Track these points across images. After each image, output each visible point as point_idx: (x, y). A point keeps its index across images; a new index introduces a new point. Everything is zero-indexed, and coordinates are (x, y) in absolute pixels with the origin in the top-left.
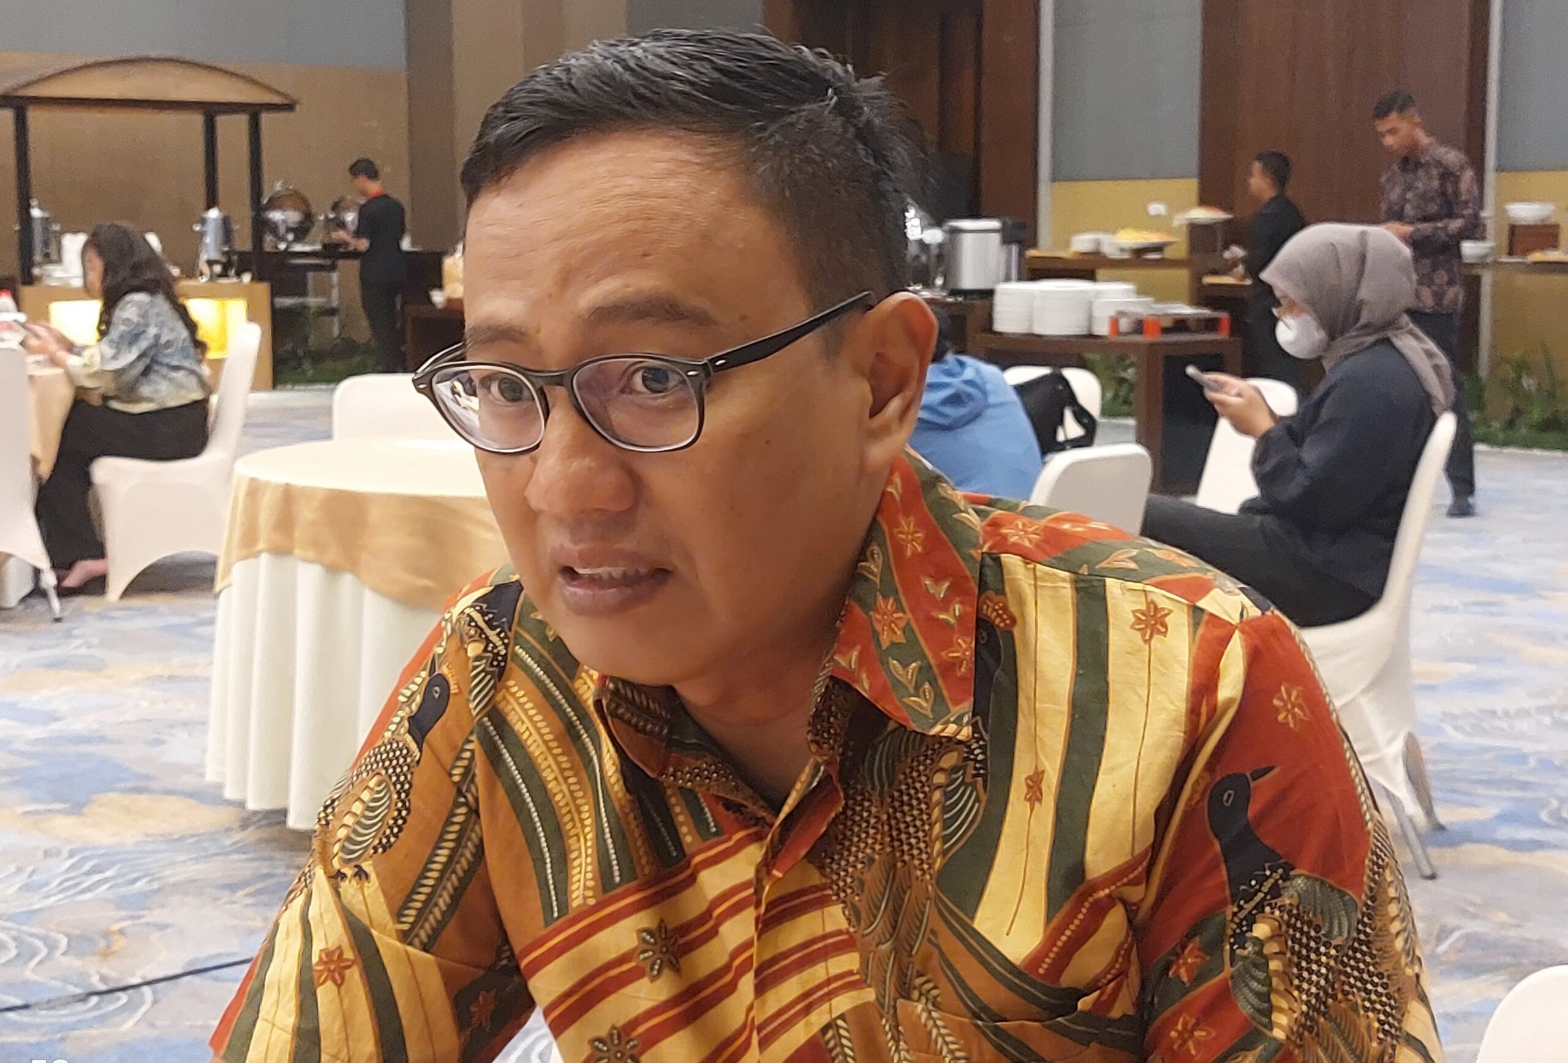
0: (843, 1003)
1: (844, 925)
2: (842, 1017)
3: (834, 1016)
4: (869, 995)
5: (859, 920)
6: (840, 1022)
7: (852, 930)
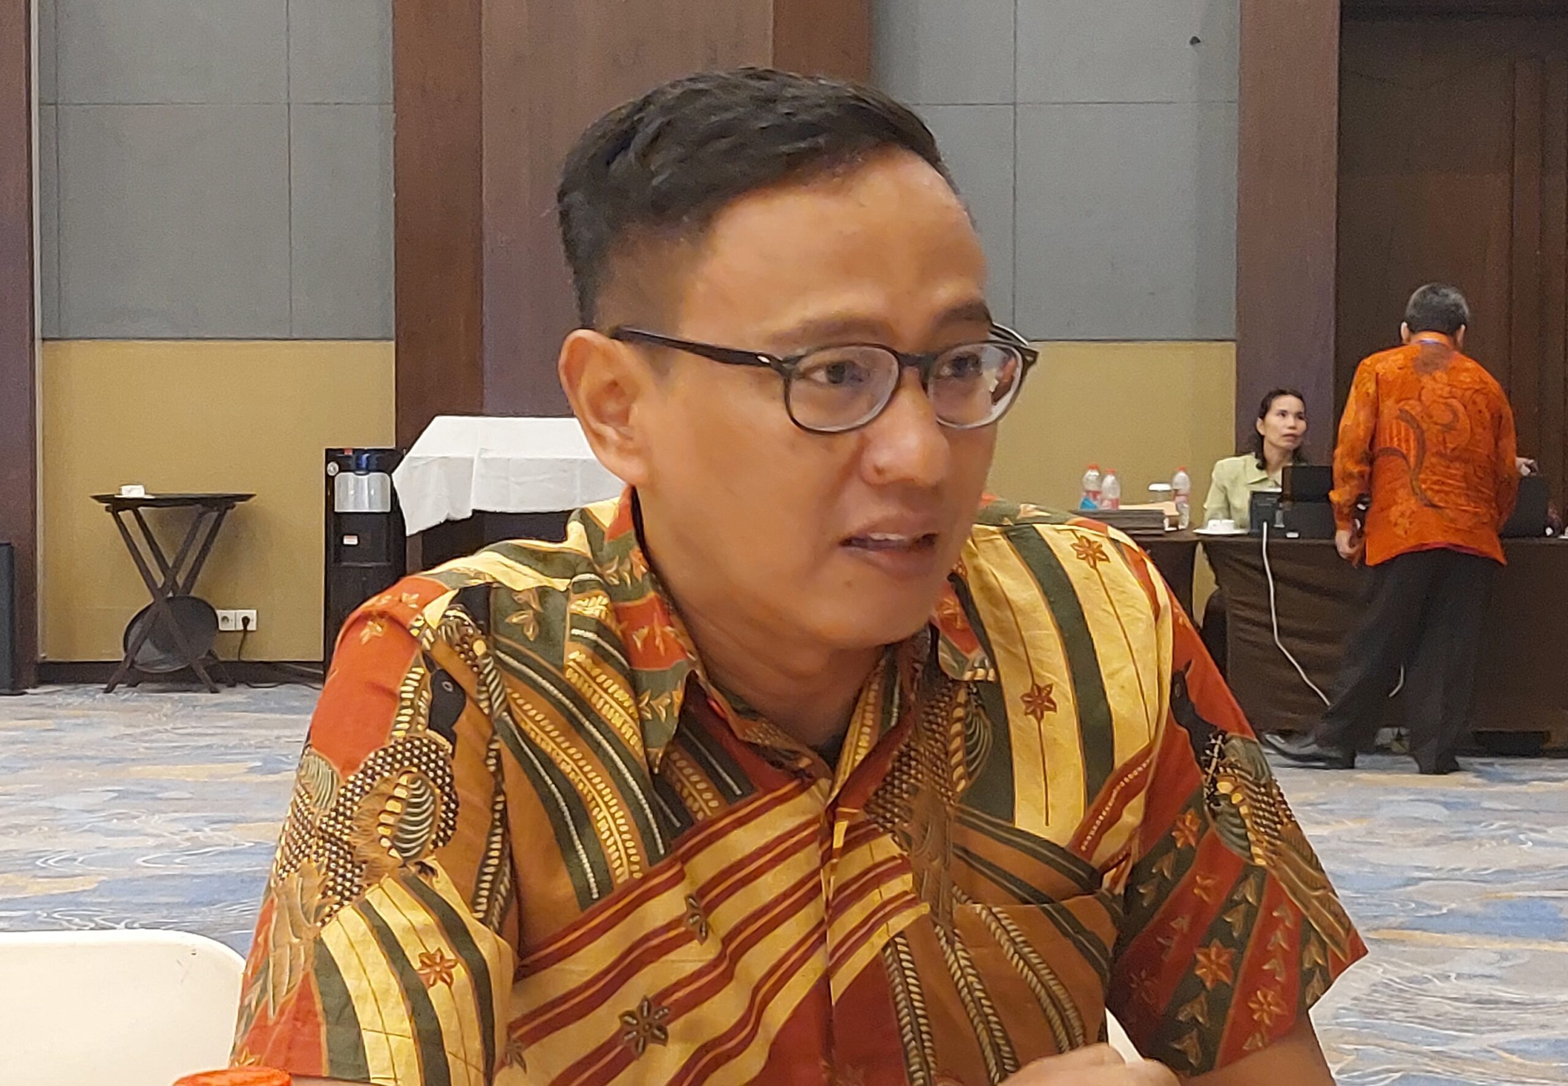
1: (896, 851)
4: (925, 908)
5: (909, 845)
7: (904, 854)
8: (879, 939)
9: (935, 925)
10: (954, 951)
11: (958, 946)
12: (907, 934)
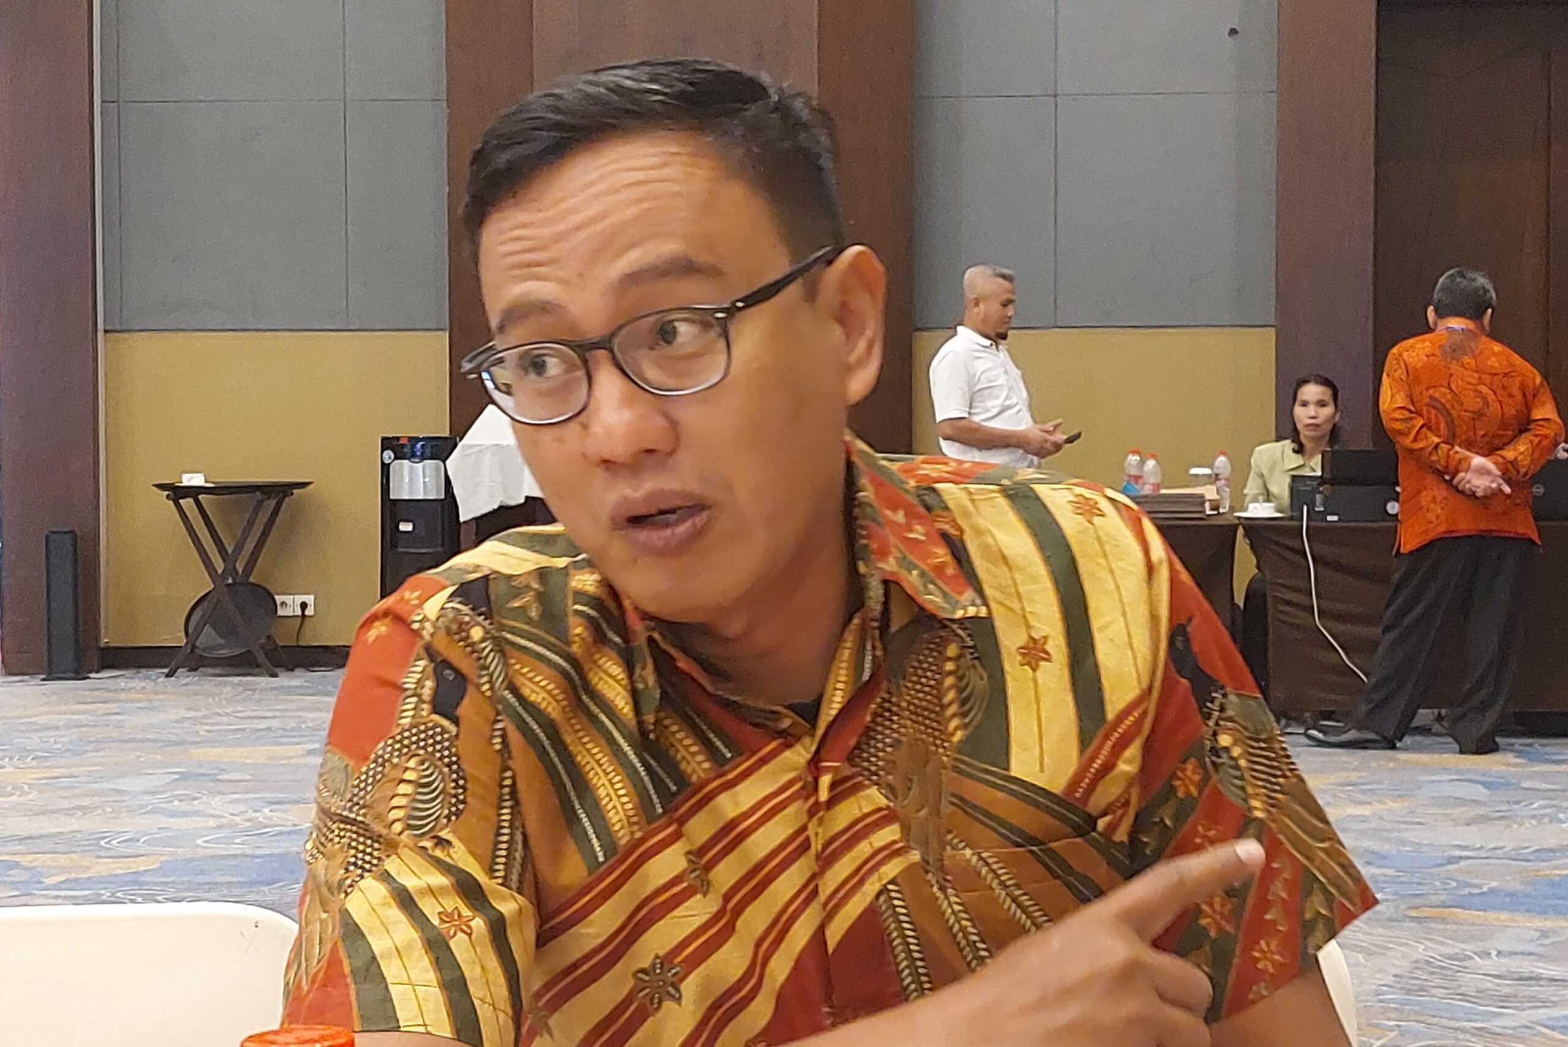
0: (892, 869)
1: (883, 802)
2: (892, 882)
3: (884, 882)
4: (915, 856)
5: (896, 797)
6: (891, 887)
7: (891, 804)
8: (872, 887)
9: (927, 872)
10: (947, 897)
11: (950, 891)
12: (899, 881)
